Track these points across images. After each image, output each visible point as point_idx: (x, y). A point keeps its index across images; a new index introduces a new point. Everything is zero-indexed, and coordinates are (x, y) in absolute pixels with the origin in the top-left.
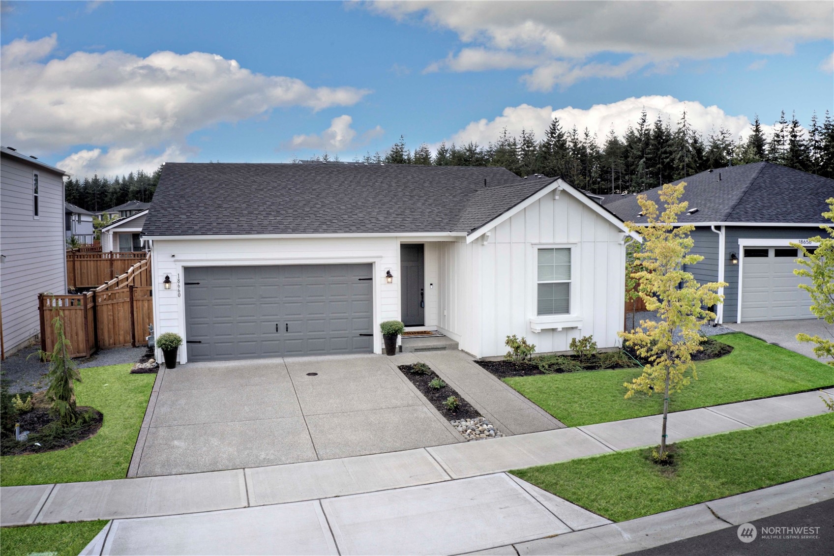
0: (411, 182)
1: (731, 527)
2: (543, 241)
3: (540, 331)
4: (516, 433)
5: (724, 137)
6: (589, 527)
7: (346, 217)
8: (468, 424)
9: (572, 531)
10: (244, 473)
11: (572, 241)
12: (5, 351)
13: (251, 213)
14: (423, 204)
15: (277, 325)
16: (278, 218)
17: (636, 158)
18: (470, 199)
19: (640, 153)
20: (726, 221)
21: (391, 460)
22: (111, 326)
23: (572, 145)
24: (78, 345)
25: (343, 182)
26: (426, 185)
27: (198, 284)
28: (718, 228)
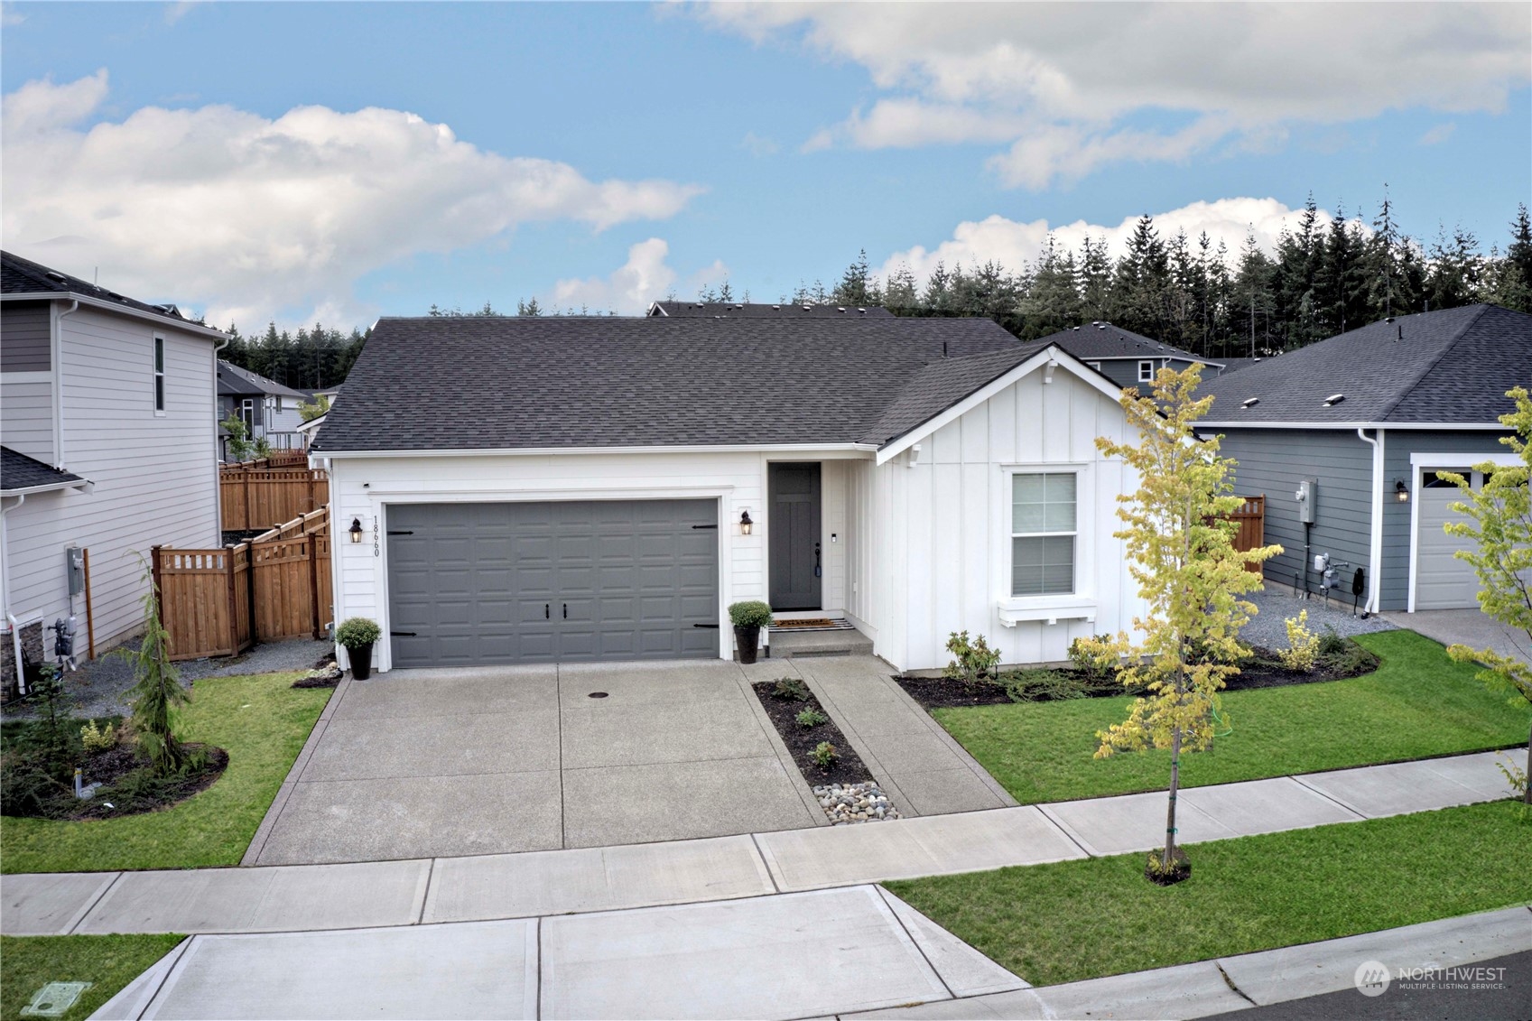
0: (808, 348)
1: (1252, 1009)
2: (1023, 460)
3: (1015, 625)
4: (922, 813)
5: (1464, 248)
6: (984, 993)
7: (674, 415)
8: (843, 793)
9: (951, 997)
10: (432, 866)
11: (1078, 459)
12: (95, 643)
13: (509, 409)
14: (822, 390)
15: (547, 606)
16: (553, 418)
17: (1297, 289)
18: (911, 379)
19: (1303, 280)
20: (1384, 420)
21: (686, 853)
22: (277, 602)
23: (1177, 265)
24: (218, 634)
25: (686, 350)
26: (836, 353)
27: (410, 533)
28: (1371, 433)
